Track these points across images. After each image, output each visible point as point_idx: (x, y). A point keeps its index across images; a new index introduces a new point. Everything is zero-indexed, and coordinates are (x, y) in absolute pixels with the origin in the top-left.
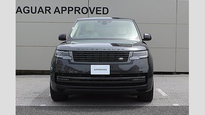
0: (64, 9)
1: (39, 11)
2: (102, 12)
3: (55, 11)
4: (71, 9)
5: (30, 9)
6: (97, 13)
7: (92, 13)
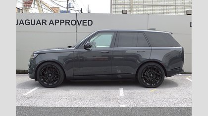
0: (57, 21)
1: (37, 23)
2: (87, 24)
3: (50, 23)
4: (62, 21)
5: (30, 22)
6: (83, 25)
7: (79, 25)
